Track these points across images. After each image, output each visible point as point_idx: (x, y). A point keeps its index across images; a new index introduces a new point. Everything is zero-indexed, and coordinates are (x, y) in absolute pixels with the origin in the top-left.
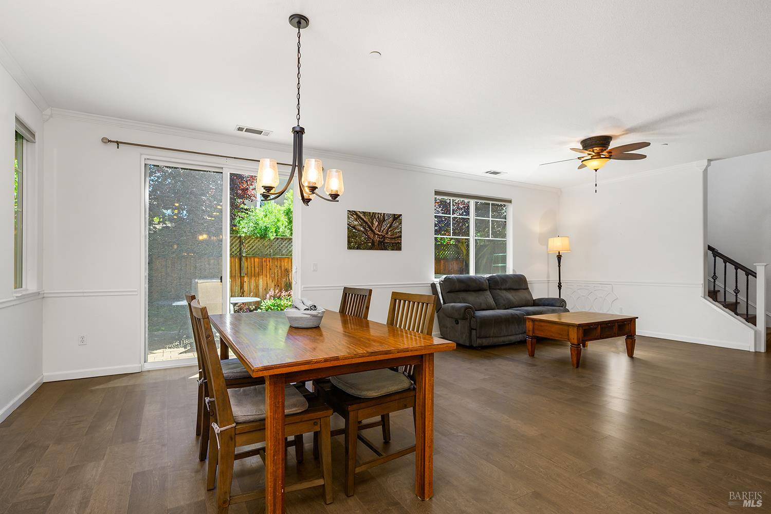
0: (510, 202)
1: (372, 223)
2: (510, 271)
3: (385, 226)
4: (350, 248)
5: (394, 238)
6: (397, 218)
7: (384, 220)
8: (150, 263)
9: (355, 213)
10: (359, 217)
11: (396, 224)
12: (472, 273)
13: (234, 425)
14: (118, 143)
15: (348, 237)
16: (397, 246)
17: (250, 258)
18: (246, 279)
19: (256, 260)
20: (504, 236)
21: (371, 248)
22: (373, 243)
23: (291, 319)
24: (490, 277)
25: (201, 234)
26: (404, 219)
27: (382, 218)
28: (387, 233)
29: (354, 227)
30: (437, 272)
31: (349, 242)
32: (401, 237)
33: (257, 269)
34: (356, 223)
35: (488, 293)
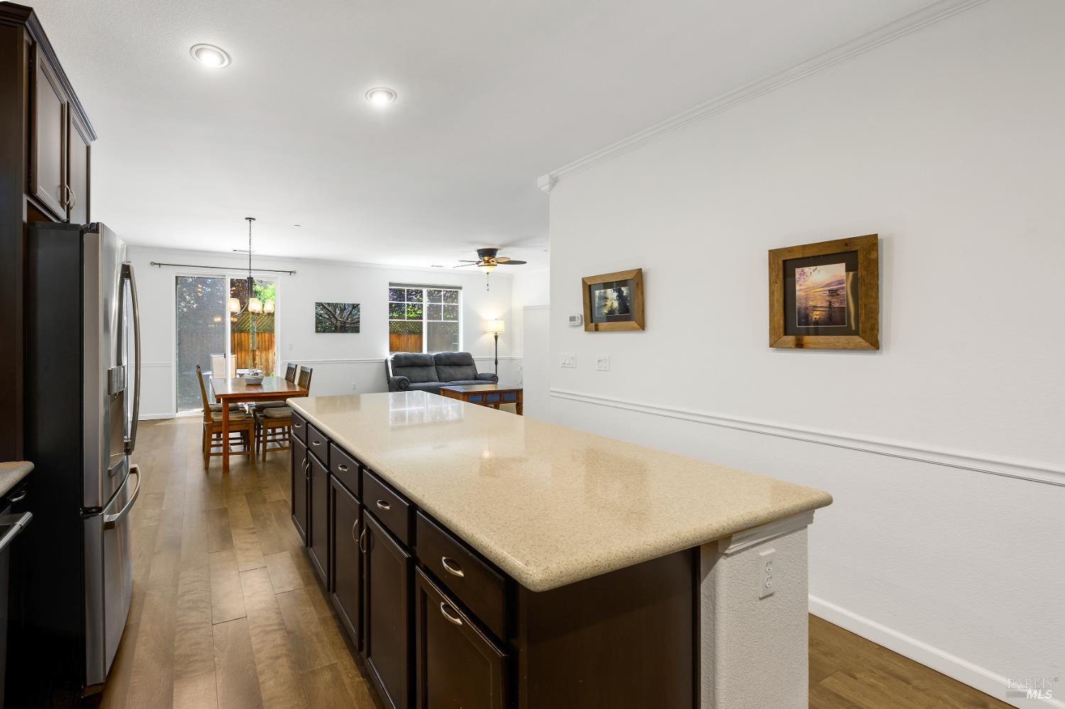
0: (460, 288)
1: (335, 312)
2: (461, 350)
3: (346, 314)
4: (317, 331)
5: (354, 323)
6: (355, 307)
7: (345, 309)
8: (180, 344)
9: (322, 304)
10: (324, 307)
11: (354, 312)
12: (425, 351)
13: (211, 422)
14: (159, 264)
15: (316, 324)
16: (356, 329)
17: (261, 333)
18: (257, 353)
19: (267, 335)
20: (456, 318)
21: (334, 332)
22: (336, 327)
23: (246, 379)
24: (437, 355)
25: (216, 317)
26: (361, 307)
27: (343, 308)
28: (347, 319)
29: (321, 316)
30: (392, 349)
31: (317, 327)
32: (359, 322)
33: (267, 344)
34: (322, 312)
35: (433, 368)
